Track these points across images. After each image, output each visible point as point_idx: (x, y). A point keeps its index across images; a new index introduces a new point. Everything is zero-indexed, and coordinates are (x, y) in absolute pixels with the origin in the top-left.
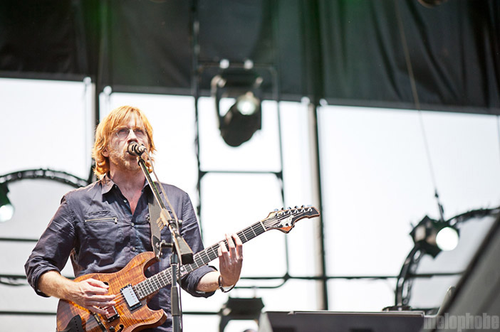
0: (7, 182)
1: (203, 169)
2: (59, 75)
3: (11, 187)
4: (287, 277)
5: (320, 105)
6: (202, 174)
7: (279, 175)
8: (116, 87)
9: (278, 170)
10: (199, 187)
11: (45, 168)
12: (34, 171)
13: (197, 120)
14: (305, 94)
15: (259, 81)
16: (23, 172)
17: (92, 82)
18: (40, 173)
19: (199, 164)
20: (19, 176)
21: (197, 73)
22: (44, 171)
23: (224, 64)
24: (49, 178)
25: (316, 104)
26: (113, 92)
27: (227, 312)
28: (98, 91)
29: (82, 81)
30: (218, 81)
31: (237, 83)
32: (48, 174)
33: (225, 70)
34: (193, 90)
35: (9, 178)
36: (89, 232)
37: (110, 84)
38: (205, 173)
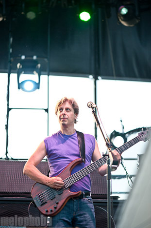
5: (98, 79)
6: (9, 110)
7: (47, 110)
9: (46, 108)
10: (7, 115)
23: (23, 57)
38: (11, 109)
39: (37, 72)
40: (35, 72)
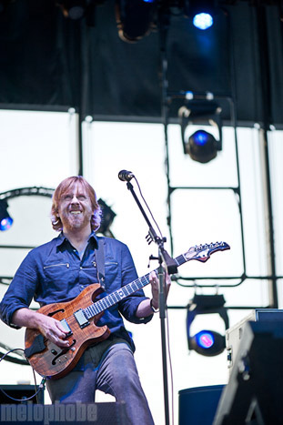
0: (7, 198)
1: (172, 185)
2: (48, 106)
3: (10, 202)
4: (244, 277)
5: (270, 130)
6: (171, 190)
7: (237, 190)
8: (96, 116)
9: (236, 186)
10: (169, 201)
11: (38, 186)
12: (30, 188)
13: (167, 144)
14: (256, 121)
15: (219, 110)
16: (20, 190)
17: (76, 112)
18: (35, 191)
19: (169, 181)
20: (16, 193)
21: (166, 104)
22: (38, 189)
23: (189, 96)
24: (42, 195)
25: (266, 129)
26: (93, 120)
27: (193, 307)
28: (81, 120)
29: (67, 111)
30: (184, 111)
31: (201, 112)
32: (41, 191)
33: (190, 101)
34: (163, 119)
35: (9, 194)
36: (48, 276)
37: (91, 114)
38: (174, 189)
39: (215, 121)
40: (211, 122)
